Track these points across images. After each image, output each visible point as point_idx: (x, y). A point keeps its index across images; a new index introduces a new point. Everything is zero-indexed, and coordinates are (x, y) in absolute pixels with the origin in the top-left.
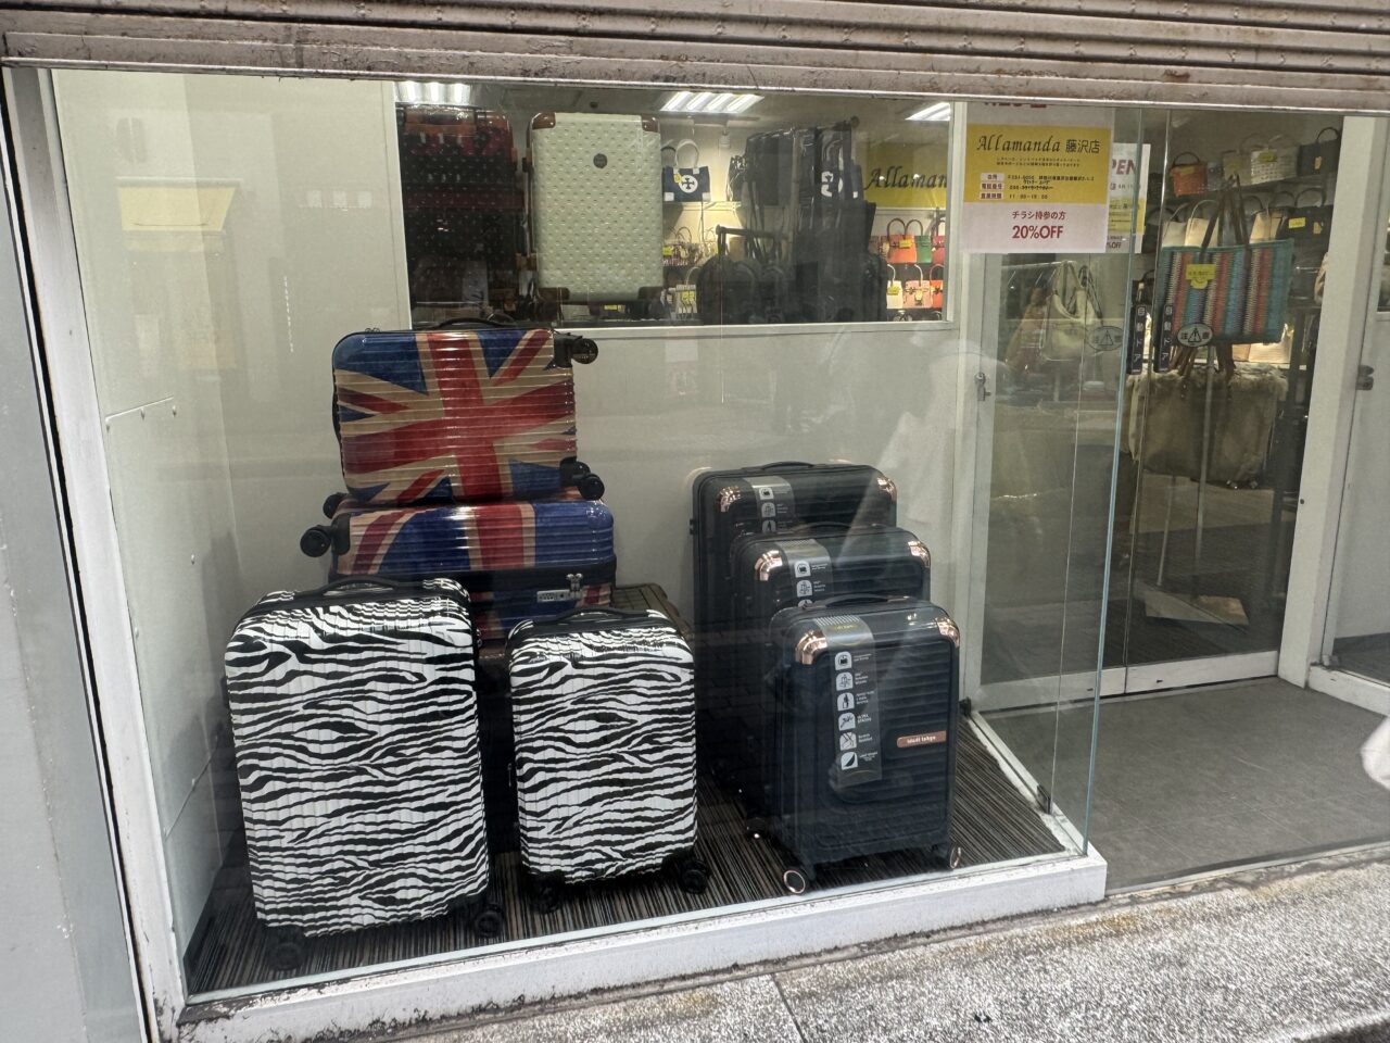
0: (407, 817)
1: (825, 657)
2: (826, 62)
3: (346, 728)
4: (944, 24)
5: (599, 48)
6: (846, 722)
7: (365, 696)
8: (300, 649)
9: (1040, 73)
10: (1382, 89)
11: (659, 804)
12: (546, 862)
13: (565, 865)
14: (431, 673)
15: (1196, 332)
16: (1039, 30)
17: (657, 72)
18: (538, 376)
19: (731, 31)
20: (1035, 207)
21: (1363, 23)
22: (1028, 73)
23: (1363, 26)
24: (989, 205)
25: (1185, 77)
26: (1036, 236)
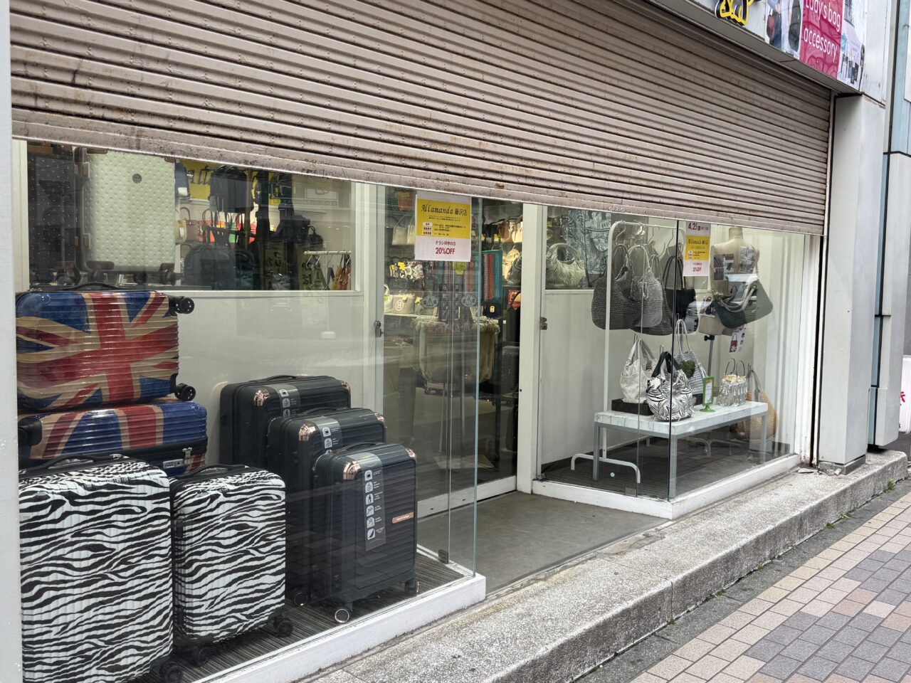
0: (131, 605)
1: (360, 474)
2: (377, 169)
3: (97, 548)
4: (418, 156)
5: (279, 153)
6: (370, 511)
7: (110, 525)
8: (72, 497)
9: (452, 181)
10: (566, 197)
11: (268, 580)
12: (204, 630)
13: (213, 629)
14: (149, 505)
15: (469, 299)
16: (452, 162)
17: (304, 167)
18: (158, 322)
19: (335, 150)
20: (444, 239)
21: (560, 169)
22: (448, 180)
23: (559, 170)
24: (426, 237)
25: (502, 187)
26: (445, 253)
